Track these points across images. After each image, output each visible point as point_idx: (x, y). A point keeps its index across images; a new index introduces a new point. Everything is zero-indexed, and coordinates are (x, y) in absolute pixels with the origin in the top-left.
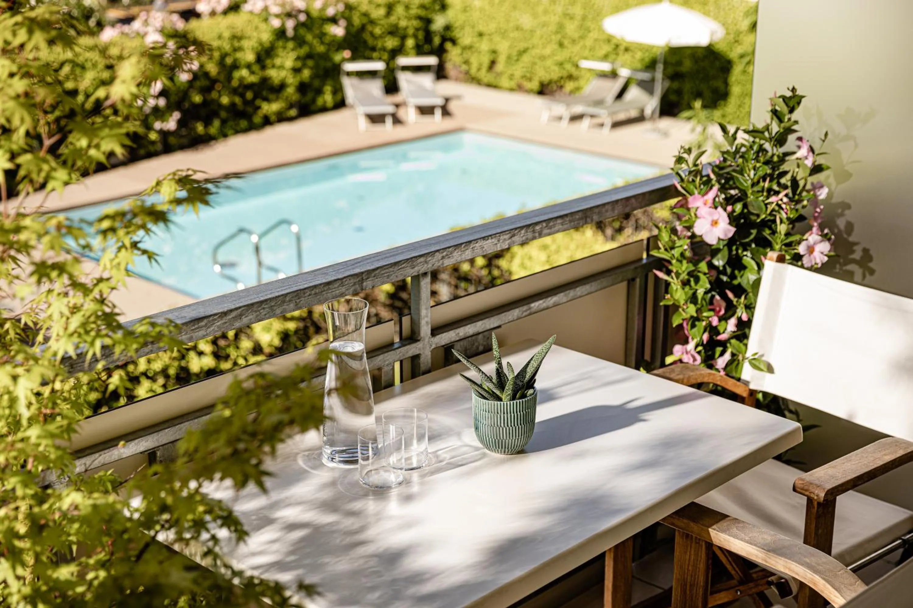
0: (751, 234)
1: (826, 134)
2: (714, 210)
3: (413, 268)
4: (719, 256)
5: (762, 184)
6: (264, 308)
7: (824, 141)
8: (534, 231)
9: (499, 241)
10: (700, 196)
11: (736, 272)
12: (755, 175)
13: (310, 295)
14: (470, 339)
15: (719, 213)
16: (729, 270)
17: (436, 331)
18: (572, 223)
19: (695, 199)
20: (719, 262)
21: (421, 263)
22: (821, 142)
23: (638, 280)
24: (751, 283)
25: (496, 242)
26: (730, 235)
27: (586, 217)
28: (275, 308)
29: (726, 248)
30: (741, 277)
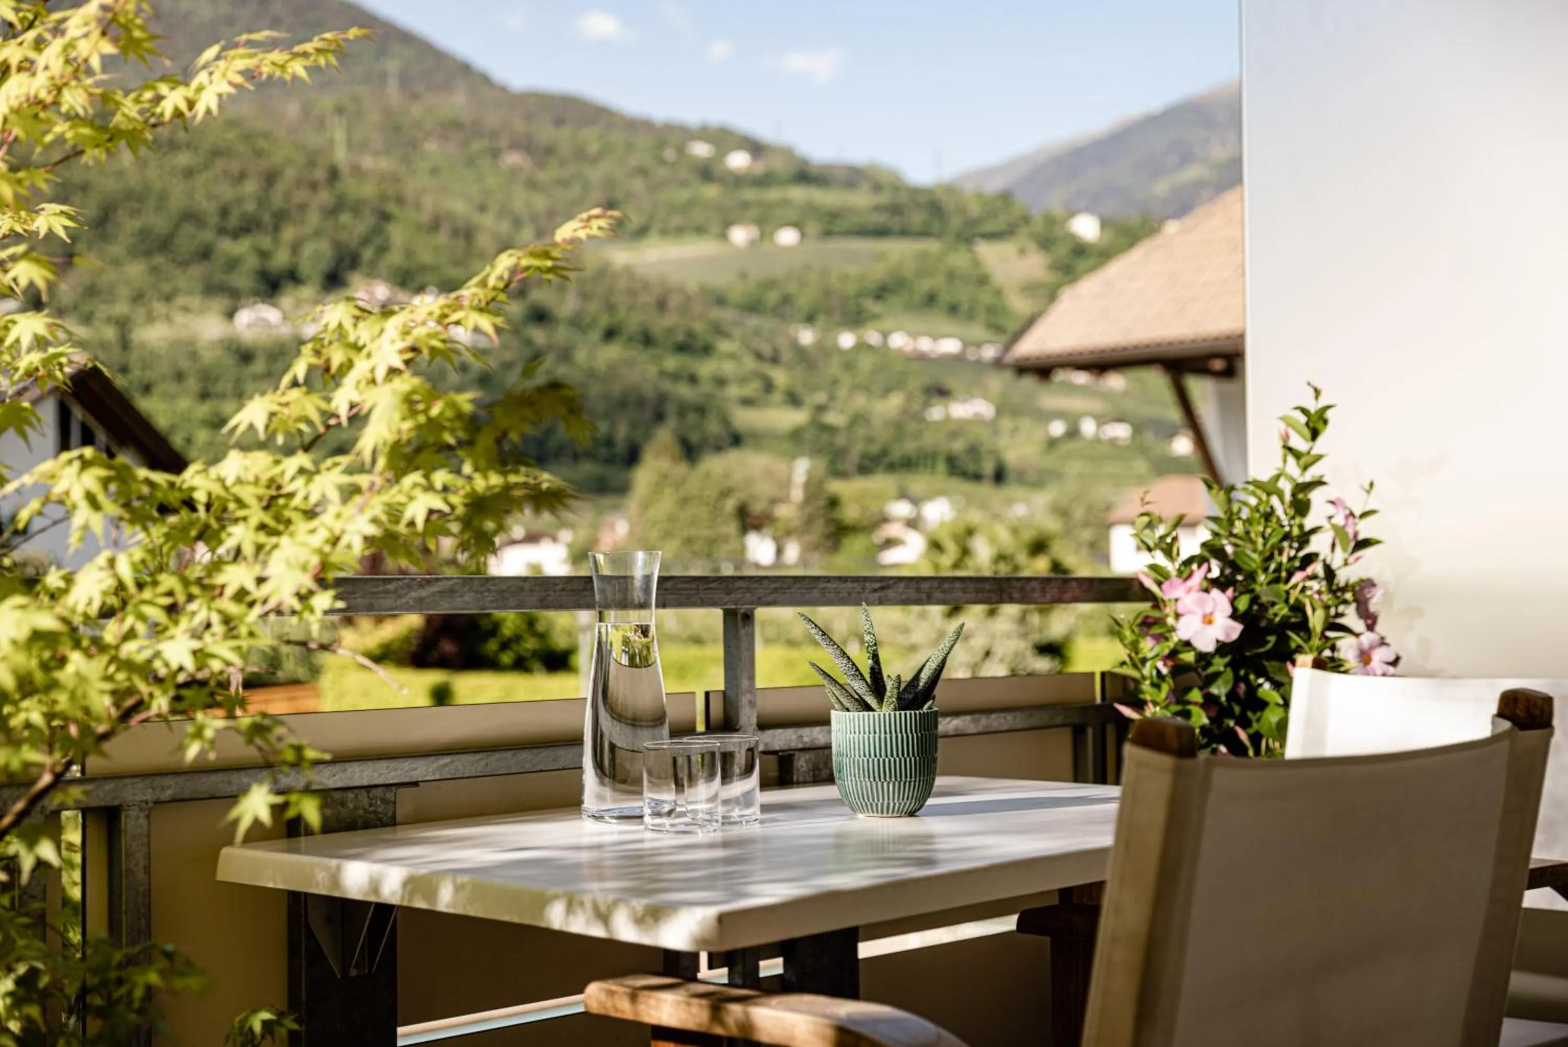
0: (1268, 642)
1: (1371, 485)
2: (1205, 595)
3: (728, 594)
4: (1220, 681)
5: (1278, 558)
6: (489, 591)
7: (1368, 492)
8: (918, 590)
9: (864, 588)
10: (1179, 581)
11: (1249, 714)
12: (1265, 545)
13: (563, 590)
14: (820, 751)
15: (1214, 600)
16: (1237, 709)
17: (763, 726)
18: (980, 595)
19: (1172, 585)
20: (1219, 690)
21: (739, 589)
22: (1365, 494)
23: (1090, 731)
24: (1274, 726)
25: (859, 589)
26: (1235, 636)
27: (1001, 590)
28: (506, 595)
29: (1229, 670)
30: (1258, 720)
